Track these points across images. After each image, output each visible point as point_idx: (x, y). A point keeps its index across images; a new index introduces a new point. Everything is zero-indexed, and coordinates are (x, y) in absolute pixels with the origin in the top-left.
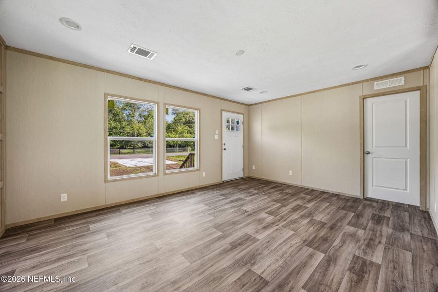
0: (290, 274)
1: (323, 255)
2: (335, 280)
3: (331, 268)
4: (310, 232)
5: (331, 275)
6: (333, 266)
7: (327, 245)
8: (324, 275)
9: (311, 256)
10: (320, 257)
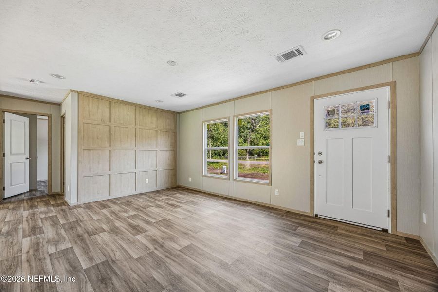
0: (86, 245)
1: (84, 267)
2: (57, 263)
3: (67, 266)
4: (128, 272)
5: (63, 262)
6: (67, 268)
7: (94, 277)
8: (67, 259)
9: (91, 259)
10: (84, 264)
